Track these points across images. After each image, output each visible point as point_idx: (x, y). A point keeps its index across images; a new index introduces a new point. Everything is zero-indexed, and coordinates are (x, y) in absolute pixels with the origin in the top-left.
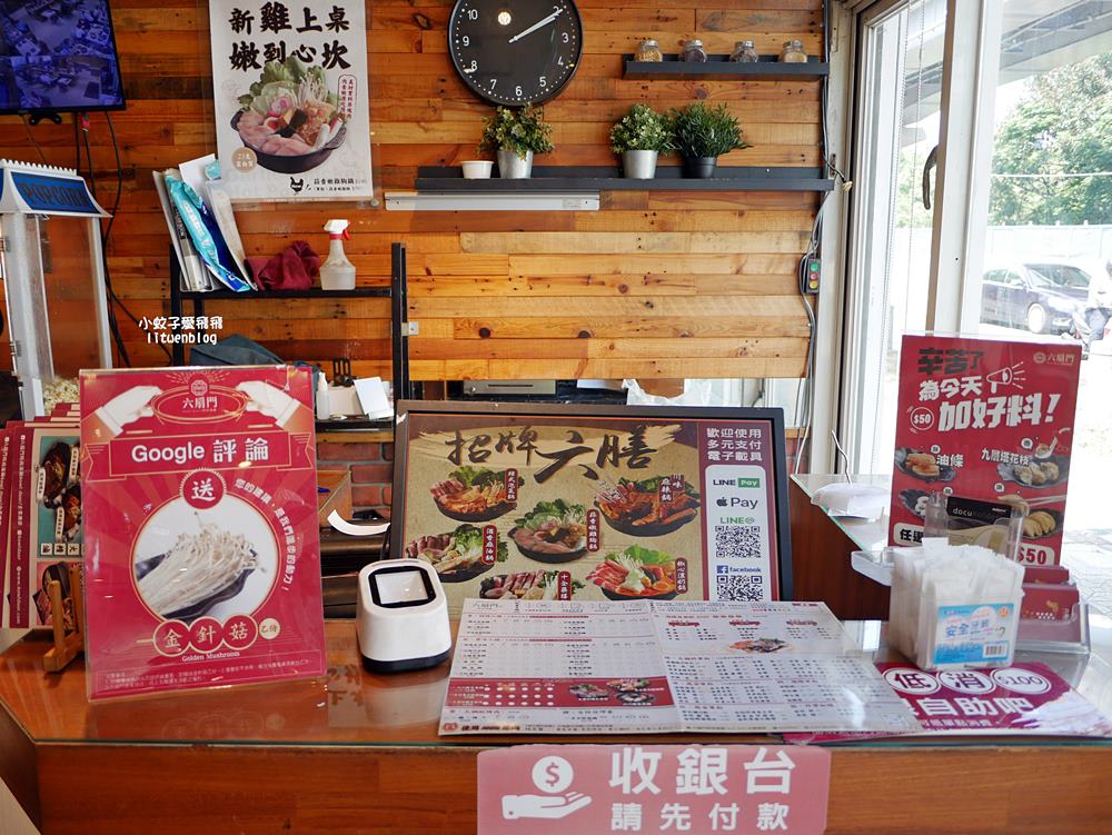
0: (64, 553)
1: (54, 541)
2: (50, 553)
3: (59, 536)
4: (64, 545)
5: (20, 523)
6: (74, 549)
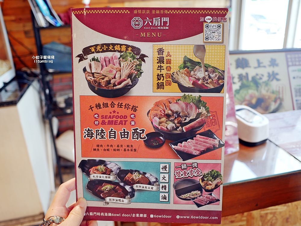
0: (167, 185)
1: (158, 191)
2: (167, 195)
3: (155, 188)
4: (161, 185)
5: (145, 216)
6: (164, 178)
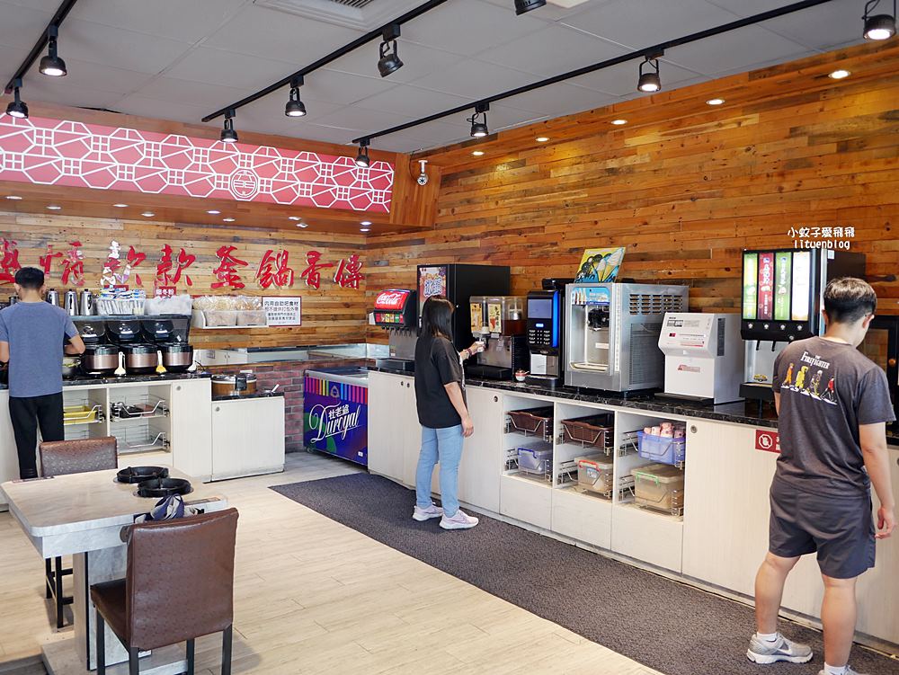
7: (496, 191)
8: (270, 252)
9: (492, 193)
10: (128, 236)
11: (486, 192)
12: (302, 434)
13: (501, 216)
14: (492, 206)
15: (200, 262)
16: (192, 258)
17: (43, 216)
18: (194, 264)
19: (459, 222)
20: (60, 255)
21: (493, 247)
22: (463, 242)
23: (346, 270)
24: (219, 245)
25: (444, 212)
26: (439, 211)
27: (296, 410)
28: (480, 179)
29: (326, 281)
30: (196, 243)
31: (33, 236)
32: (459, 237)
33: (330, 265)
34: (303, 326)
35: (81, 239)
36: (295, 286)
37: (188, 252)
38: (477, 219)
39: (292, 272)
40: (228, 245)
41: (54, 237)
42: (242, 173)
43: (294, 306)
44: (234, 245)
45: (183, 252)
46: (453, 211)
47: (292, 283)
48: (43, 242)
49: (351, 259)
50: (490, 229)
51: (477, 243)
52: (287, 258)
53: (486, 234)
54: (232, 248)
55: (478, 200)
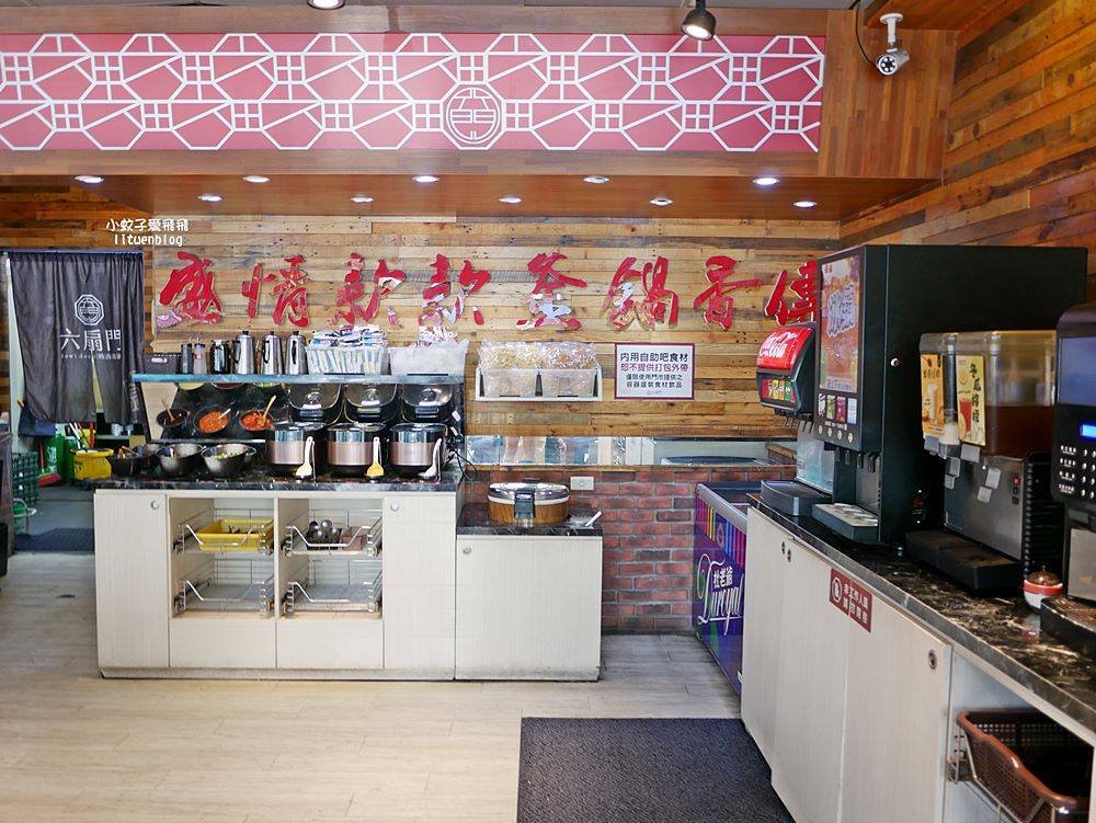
7: (1068, 47)
8: (631, 261)
9: (1061, 55)
10: (379, 243)
11: (1046, 58)
12: (690, 602)
13: (1080, 112)
14: (1060, 90)
15: (500, 283)
16: (484, 277)
17: (250, 217)
18: (487, 287)
19: (988, 155)
20: (272, 277)
21: (1059, 204)
22: (994, 202)
23: (790, 293)
24: (531, 253)
25: (959, 137)
26: (951, 139)
27: (680, 557)
28: (1034, 28)
29: (748, 315)
30: (493, 251)
31: (235, 250)
32: (986, 193)
33: (756, 284)
34: (697, 399)
35: (306, 252)
36: (681, 324)
37: (478, 265)
38: (1025, 138)
39: (676, 297)
40: (549, 251)
41: (265, 251)
42: (467, 93)
43: (680, 362)
44: (564, 251)
45: (468, 265)
46: (977, 128)
47: (674, 319)
48: (249, 259)
49: (803, 270)
50: (1055, 154)
51: (1024, 199)
52: (664, 272)
53: (1044, 172)
54: (557, 257)
55: (1027, 86)
